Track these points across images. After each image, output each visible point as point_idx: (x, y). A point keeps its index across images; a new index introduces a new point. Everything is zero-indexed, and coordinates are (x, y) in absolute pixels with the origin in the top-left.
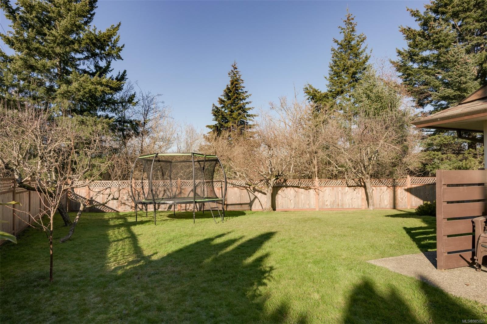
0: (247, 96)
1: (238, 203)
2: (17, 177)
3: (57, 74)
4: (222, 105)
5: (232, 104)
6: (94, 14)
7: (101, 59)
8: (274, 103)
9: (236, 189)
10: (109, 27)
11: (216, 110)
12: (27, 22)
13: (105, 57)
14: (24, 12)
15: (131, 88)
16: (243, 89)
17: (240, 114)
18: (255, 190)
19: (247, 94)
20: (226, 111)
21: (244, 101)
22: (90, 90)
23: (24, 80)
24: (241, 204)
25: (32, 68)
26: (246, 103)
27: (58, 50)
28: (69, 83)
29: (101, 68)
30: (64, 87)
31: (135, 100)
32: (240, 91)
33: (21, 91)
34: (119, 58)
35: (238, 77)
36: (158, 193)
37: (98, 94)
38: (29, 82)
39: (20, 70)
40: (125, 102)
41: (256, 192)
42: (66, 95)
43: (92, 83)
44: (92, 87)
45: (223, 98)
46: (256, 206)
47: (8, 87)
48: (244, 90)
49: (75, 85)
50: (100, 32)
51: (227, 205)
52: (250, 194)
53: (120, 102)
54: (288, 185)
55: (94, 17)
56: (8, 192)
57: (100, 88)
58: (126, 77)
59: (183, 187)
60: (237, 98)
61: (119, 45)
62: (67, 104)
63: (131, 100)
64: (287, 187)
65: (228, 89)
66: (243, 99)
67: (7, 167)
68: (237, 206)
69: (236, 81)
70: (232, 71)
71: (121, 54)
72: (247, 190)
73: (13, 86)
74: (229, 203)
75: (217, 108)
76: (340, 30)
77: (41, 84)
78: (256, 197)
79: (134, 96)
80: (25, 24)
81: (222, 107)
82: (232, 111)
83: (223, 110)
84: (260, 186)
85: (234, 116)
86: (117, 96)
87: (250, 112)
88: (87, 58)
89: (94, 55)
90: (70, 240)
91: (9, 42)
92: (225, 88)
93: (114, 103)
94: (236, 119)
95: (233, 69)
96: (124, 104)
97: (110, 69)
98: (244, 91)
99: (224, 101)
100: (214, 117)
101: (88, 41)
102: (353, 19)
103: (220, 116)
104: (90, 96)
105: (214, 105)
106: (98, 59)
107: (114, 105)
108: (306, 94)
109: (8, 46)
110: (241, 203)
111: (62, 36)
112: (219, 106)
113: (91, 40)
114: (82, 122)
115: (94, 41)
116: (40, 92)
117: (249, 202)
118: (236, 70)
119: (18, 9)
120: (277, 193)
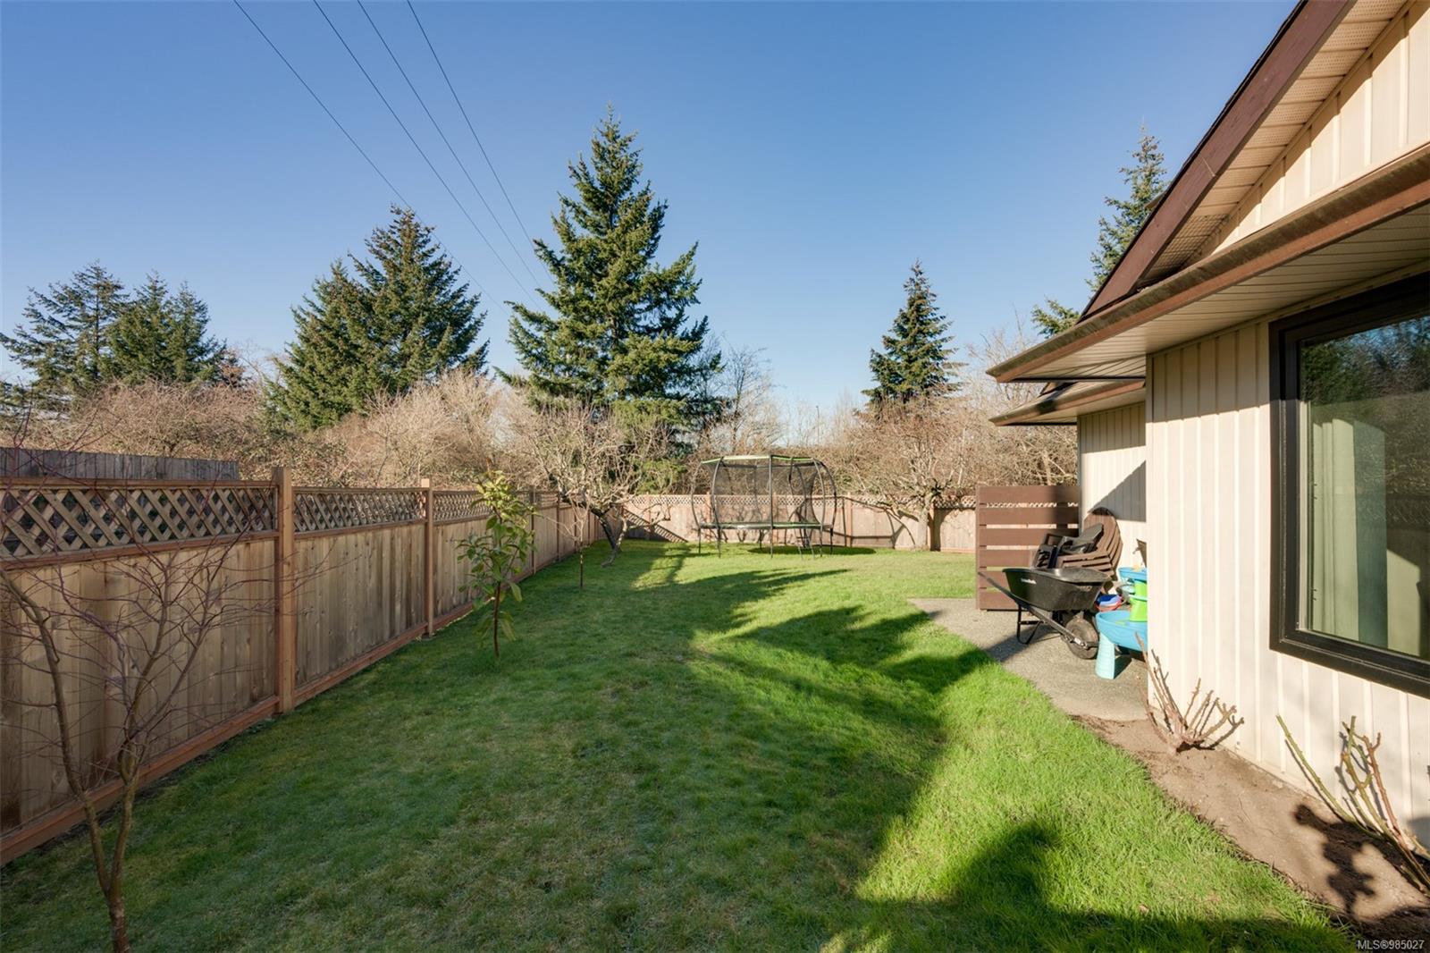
0: (944, 327)
1: (871, 535)
2: (561, 490)
3: (612, 338)
4: (890, 350)
5: (911, 345)
6: (659, 237)
7: (669, 307)
8: (974, 346)
9: (868, 511)
10: (677, 259)
11: (878, 360)
12: (574, 273)
13: (674, 303)
14: (570, 261)
15: (717, 343)
16: (934, 311)
17: (924, 365)
18: (901, 514)
19: (942, 322)
20: (899, 361)
21: (938, 337)
22: (651, 360)
23: (571, 353)
24: (877, 538)
25: (580, 336)
26: (942, 340)
27: (610, 307)
28: (624, 351)
29: (668, 320)
30: (618, 360)
31: (722, 363)
32: (930, 317)
33: (569, 369)
34: (695, 300)
35: (923, 289)
36: (743, 515)
37: (661, 365)
38: (578, 354)
39: (566, 341)
40: (706, 368)
41: (904, 518)
42: (622, 370)
43: (654, 350)
44: (653, 355)
45: (894, 336)
46: (903, 542)
47: (553, 366)
48: (939, 314)
49: (632, 354)
50: (664, 270)
51: (852, 538)
52: (893, 520)
53: (698, 370)
54: (965, 506)
55: (660, 242)
56: (552, 507)
57: (664, 356)
58: (707, 327)
59: (780, 507)
60: (920, 331)
61: (695, 280)
62: (622, 382)
63: (714, 364)
64: (962, 509)
65: (904, 316)
66: (935, 333)
67: (551, 478)
68: (869, 540)
69: (920, 298)
70: (912, 280)
71: (697, 295)
72: (888, 513)
73: (560, 363)
74: (855, 534)
75: (880, 356)
76: (1124, 176)
77: (592, 354)
78: (903, 526)
79: (719, 356)
80: (571, 276)
81: (891, 353)
82: (910, 360)
83: (893, 358)
84: (911, 507)
85: (913, 369)
86: (694, 361)
87: (951, 358)
88: (649, 309)
89: (659, 302)
90: (611, 565)
91: (553, 302)
92: (897, 315)
93: (690, 371)
94: (918, 375)
95: (913, 275)
96: (704, 372)
97: (684, 318)
98: (938, 316)
99: (893, 342)
100: (874, 374)
101: (648, 286)
102: (1155, 147)
103: (886, 372)
104: (652, 370)
105: (873, 351)
106: (664, 307)
107: (689, 375)
108: (1038, 323)
109: (552, 308)
110: (878, 535)
111: (615, 288)
112: (884, 352)
113: (653, 284)
114: (641, 409)
115: (657, 284)
116: (590, 368)
117: (891, 534)
118: (920, 276)
119: (563, 259)
120: (942, 520)
